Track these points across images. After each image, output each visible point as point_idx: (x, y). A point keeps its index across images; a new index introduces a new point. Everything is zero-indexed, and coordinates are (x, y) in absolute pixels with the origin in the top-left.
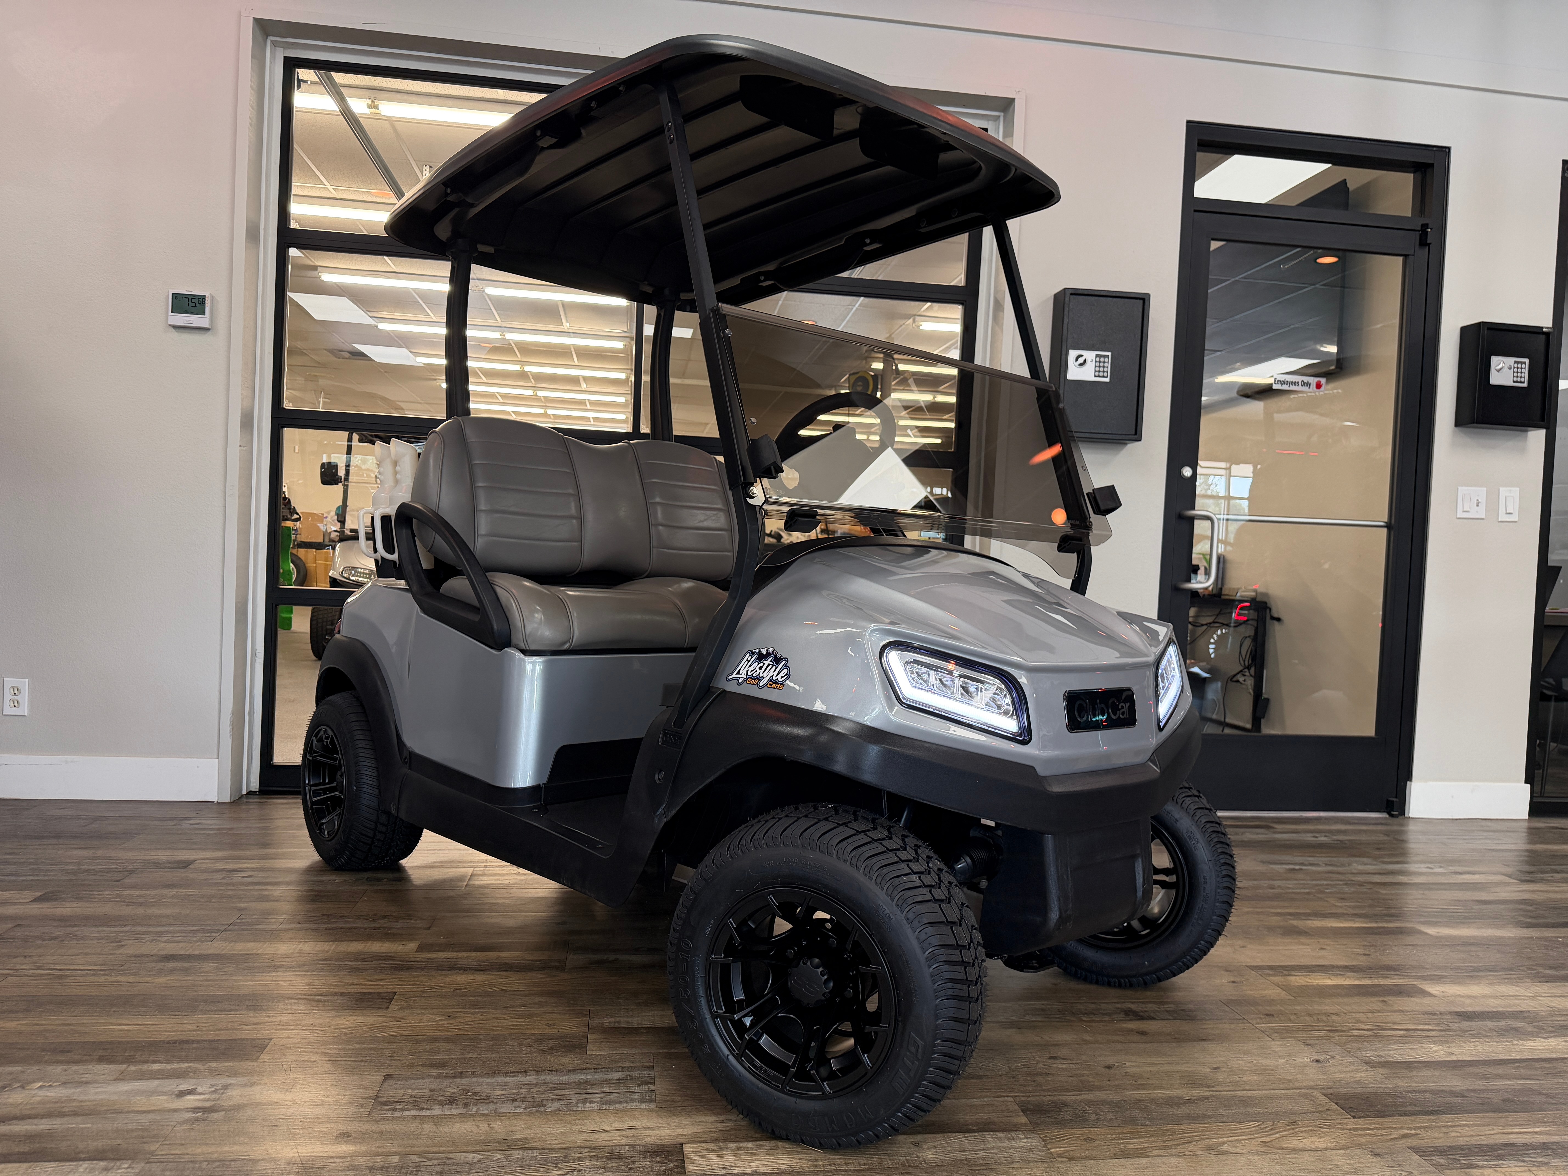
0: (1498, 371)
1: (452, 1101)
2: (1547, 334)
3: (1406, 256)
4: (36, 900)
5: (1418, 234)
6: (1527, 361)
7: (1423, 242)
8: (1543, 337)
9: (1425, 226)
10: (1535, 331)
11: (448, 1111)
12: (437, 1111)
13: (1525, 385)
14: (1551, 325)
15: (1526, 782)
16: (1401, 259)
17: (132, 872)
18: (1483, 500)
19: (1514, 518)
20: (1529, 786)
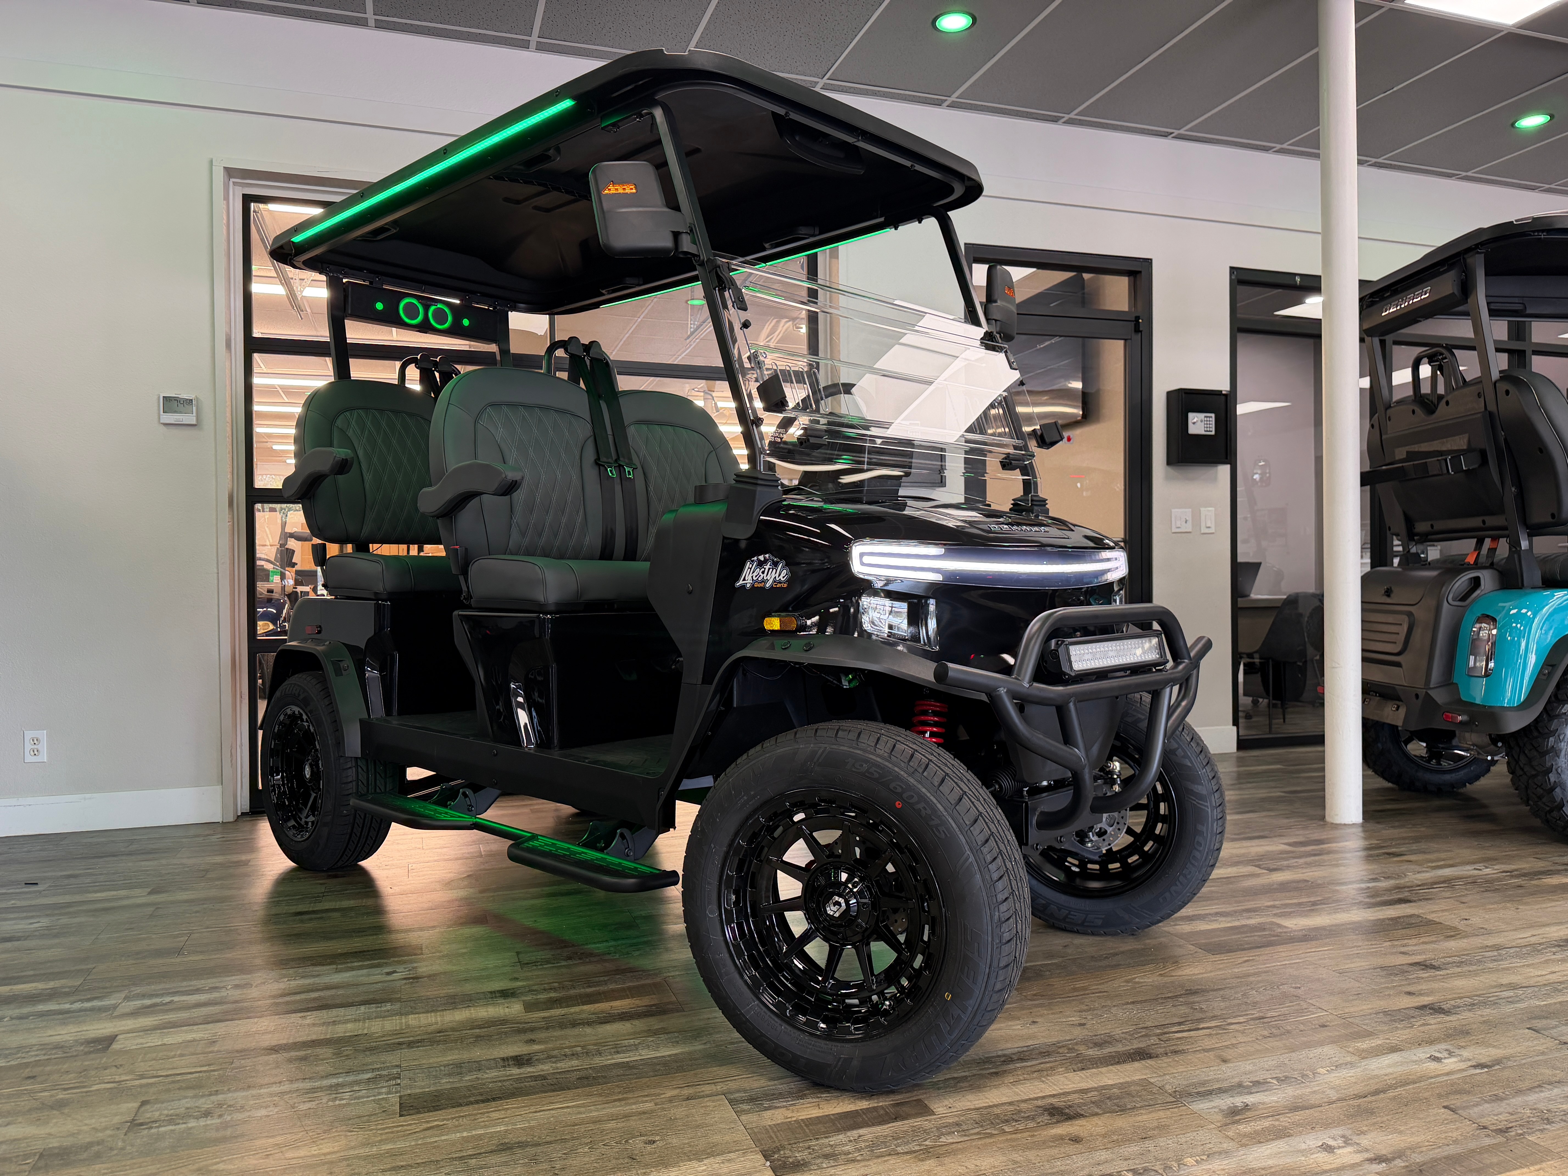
0: (1194, 423)
1: (570, 958)
2: (1226, 395)
3: (1125, 340)
4: (150, 893)
5: (1133, 323)
6: (1213, 415)
7: (1137, 330)
8: (1223, 398)
9: (1137, 318)
10: (1218, 393)
11: (570, 962)
12: (564, 963)
13: (1213, 433)
14: (1228, 389)
15: (1234, 725)
16: (1122, 342)
17: (207, 871)
18: (1189, 519)
19: (1212, 530)
20: (1235, 728)
